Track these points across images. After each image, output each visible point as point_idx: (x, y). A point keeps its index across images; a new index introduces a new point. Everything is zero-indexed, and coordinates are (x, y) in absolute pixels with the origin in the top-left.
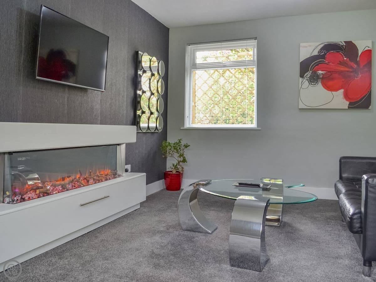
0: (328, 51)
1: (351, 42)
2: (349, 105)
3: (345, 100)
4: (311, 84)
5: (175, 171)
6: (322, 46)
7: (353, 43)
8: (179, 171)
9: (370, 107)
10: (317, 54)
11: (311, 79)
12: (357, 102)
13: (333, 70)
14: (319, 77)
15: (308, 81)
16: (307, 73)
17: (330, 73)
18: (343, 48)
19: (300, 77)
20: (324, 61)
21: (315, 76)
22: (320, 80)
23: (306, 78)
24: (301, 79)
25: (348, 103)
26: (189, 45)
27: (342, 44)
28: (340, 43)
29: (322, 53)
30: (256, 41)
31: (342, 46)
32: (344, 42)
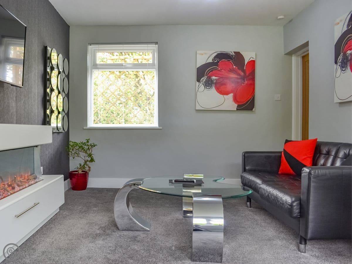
0: (221, 59)
1: (239, 52)
2: (237, 107)
3: (234, 103)
4: (207, 88)
5: (81, 171)
6: (216, 54)
7: (241, 54)
8: (86, 171)
9: (254, 109)
10: (212, 61)
11: (206, 84)
12: (243, 104)
13: (225, 76)
14: (213, 82)
15: (204, 86)
16: (203, 78)
17: (221, 79)
18: (233, 57)
19: (197, 81)
20: (217, 68)
21: (209, 81)
22: (214, 86)
23: (202, 83)
24: (197, 83)
25: (236, 105)
26: (90, 45)
27: (232, 54)
28: (231, 53)
29: (216, 60)
30: (157, 45)
31: (232, 56)
32: (234, 52)
